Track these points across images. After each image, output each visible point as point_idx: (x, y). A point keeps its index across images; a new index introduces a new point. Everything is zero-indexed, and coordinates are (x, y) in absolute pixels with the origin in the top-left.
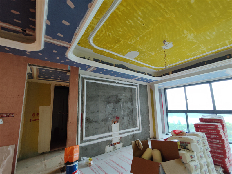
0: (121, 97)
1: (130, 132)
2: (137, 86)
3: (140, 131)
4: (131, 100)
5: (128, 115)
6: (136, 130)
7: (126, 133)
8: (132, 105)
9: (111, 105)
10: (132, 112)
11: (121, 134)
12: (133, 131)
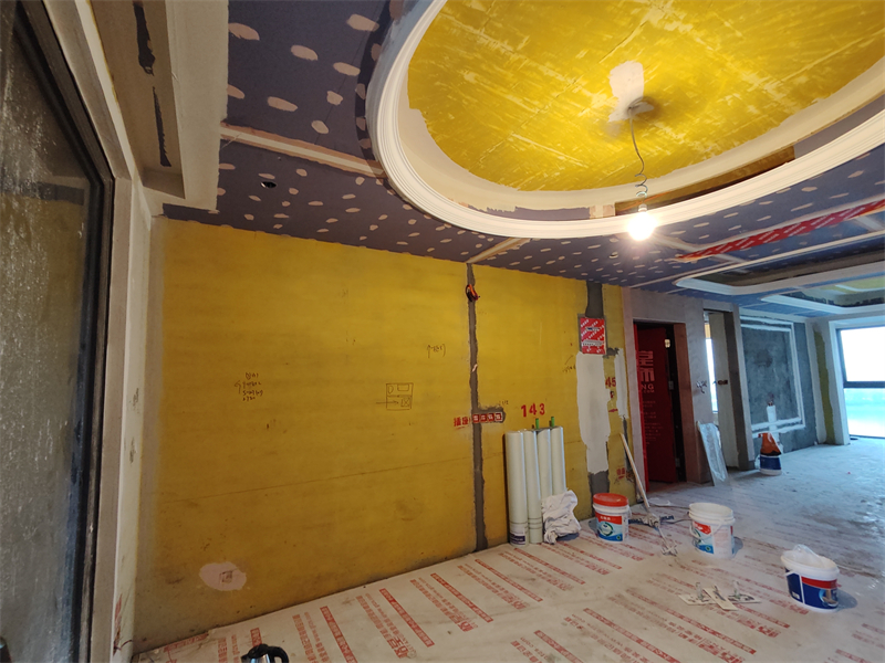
0: (773, 354)
1: (789, 425)
2: (789, 327)
3: (803, 426)
4: (786, 358)
5: (785, 392)
6: (797, 423)
7: (784, 426)
8: (787, 370)
9: (762, 369)
10: (789, 384)
11: (779, 427)
12: (793, 424)
